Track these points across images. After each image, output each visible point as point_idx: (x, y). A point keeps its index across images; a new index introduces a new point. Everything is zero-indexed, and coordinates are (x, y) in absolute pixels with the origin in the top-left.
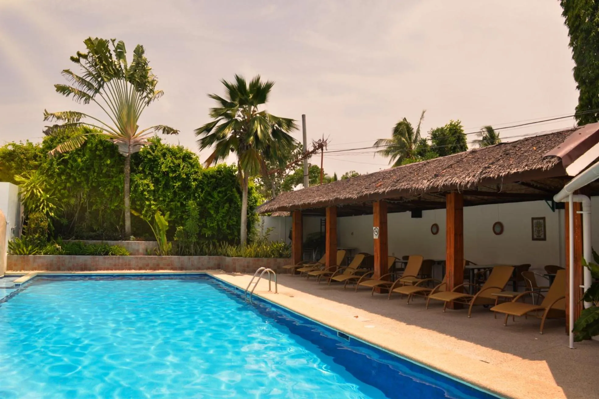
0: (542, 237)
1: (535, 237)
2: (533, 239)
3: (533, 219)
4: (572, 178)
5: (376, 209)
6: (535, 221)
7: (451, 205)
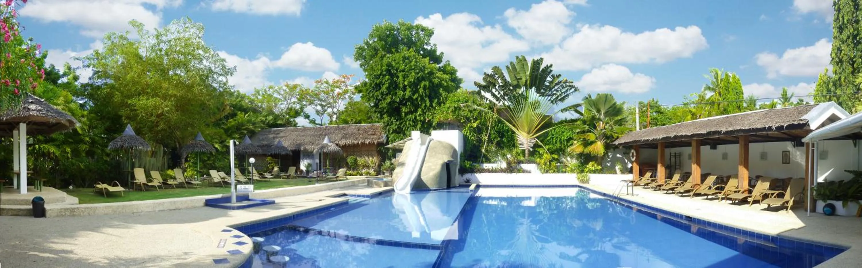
0: (788, 162)
1: (784, 162)
2: (783, 163)
3: (783, 152)
4: (812, 131)
5: (694, 144)
6: (784, 153)
7: (742, 142)
